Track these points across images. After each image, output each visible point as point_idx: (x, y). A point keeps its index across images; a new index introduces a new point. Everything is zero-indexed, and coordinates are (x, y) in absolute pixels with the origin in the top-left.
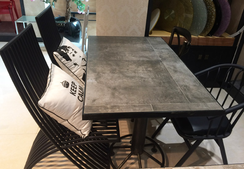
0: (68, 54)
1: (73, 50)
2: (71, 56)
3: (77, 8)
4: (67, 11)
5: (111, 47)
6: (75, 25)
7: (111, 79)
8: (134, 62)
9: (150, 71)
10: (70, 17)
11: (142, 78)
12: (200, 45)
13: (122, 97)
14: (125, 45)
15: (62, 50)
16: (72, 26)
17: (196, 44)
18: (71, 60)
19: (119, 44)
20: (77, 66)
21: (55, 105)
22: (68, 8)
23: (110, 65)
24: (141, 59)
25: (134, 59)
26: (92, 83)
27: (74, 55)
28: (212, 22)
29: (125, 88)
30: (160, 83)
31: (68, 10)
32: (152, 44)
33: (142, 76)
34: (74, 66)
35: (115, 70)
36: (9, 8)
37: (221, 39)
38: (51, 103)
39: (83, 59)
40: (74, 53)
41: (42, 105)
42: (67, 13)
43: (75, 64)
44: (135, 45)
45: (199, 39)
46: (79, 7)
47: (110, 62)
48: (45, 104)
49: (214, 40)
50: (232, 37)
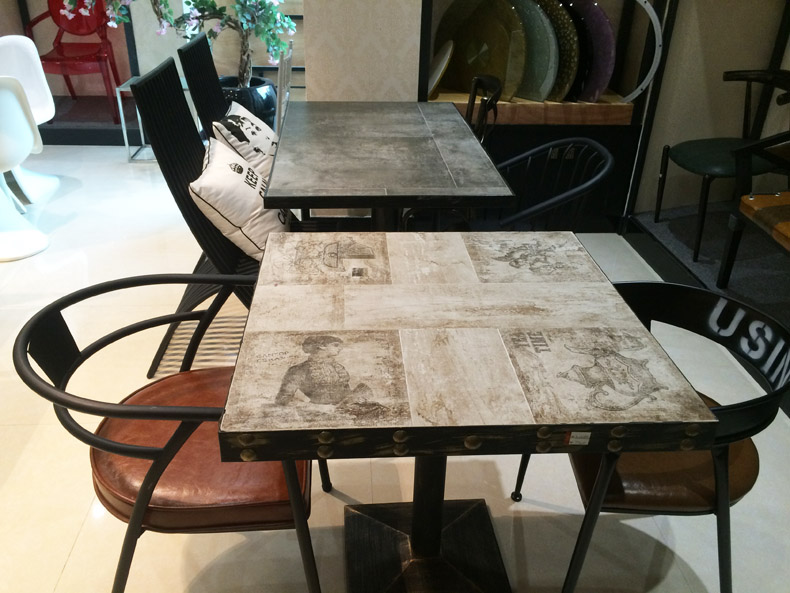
0: (243, 129)
1: (252, 124)
2: (248, 134)
3: (268, 51)
4: (242, 59)
5: (333, 118)
6: (264, 97)
7: (322, 161)
8: (375, 140)
9: (403, 151)
10: (251, 76)
11: (382, 159)
12: (551, 122)
13: (336, 180)
14: (366, 115)
15: (230, 121)
16: (255, 97)
17: (542, 122)
18: (248, 141)
19: (351, 114)
20: (261, 154)
21: (218, 194)
22: (244, 52)
23: (326, 143)
24: (393, 135)
25: (377, 135)
26: (286, 165)
27: (253, 133)
28: (572, 65)
29: (346, 171)
30: (415, 166)
31: (245, 57)
32: (426, 115)
33: (384, 157)
34: (254, 153)
35: (334, 149)
36: (99, 59)
37: (601, 107)
38: (211, 189)
39: (273, 143)
40: (255, 130)
41: (197, 190)
42: (243, 66)
43: (257, 150)
44: (386, 116)
45: (546, 108)
46: (271, 49)
47: (325, 140)
48: (201, 189)
49: (583, 111)
50: (625, 102)
